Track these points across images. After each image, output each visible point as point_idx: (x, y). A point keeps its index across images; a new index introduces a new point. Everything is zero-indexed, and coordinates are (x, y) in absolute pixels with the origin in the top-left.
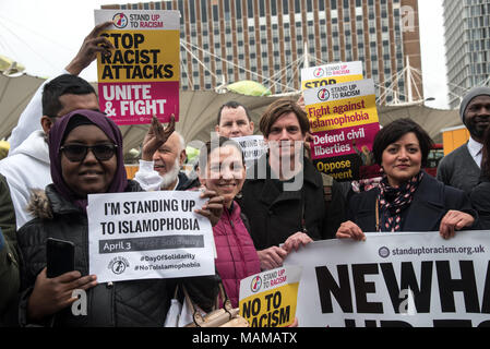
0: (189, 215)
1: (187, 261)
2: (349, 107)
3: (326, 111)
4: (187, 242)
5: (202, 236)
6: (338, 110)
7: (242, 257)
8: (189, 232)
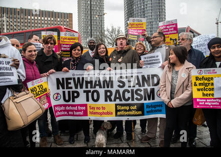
0: (8, 66)
1: (8, 80)
2: (72, 39)
3: (66, 39)
4: (7, 74)
5: (13, 73)
6: (69, 39)
7: (35, 75)
8: (8, 71)
